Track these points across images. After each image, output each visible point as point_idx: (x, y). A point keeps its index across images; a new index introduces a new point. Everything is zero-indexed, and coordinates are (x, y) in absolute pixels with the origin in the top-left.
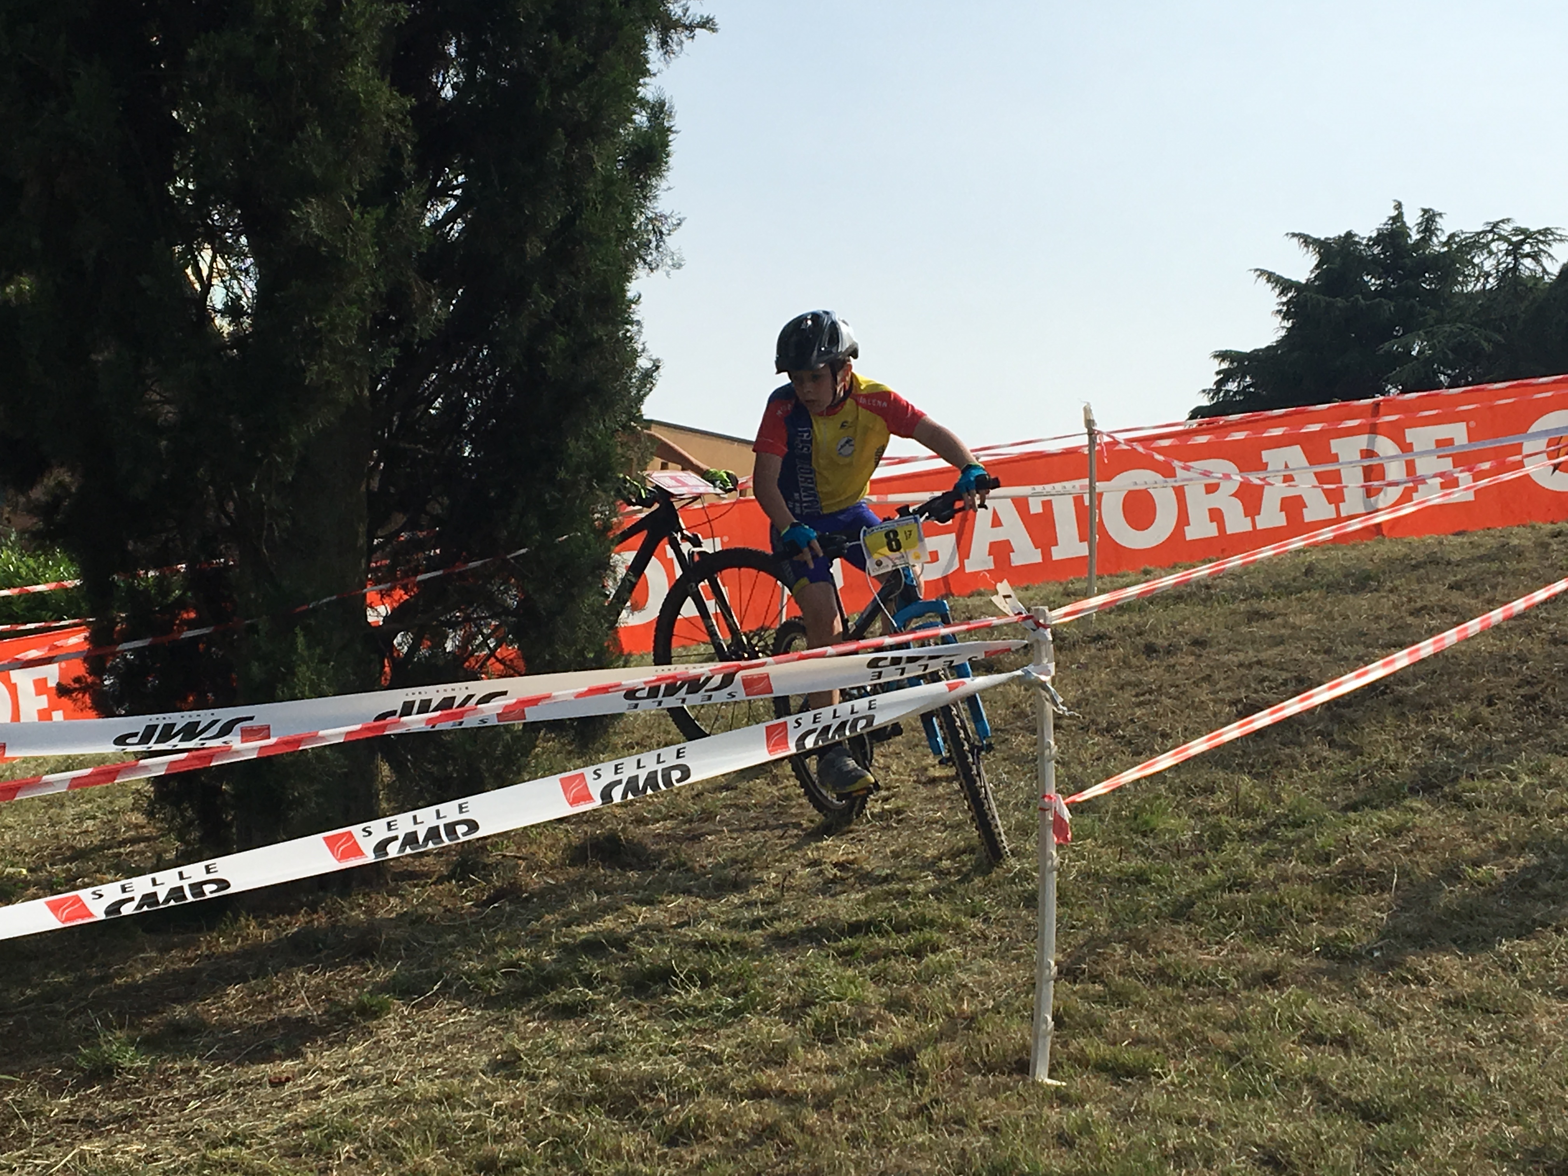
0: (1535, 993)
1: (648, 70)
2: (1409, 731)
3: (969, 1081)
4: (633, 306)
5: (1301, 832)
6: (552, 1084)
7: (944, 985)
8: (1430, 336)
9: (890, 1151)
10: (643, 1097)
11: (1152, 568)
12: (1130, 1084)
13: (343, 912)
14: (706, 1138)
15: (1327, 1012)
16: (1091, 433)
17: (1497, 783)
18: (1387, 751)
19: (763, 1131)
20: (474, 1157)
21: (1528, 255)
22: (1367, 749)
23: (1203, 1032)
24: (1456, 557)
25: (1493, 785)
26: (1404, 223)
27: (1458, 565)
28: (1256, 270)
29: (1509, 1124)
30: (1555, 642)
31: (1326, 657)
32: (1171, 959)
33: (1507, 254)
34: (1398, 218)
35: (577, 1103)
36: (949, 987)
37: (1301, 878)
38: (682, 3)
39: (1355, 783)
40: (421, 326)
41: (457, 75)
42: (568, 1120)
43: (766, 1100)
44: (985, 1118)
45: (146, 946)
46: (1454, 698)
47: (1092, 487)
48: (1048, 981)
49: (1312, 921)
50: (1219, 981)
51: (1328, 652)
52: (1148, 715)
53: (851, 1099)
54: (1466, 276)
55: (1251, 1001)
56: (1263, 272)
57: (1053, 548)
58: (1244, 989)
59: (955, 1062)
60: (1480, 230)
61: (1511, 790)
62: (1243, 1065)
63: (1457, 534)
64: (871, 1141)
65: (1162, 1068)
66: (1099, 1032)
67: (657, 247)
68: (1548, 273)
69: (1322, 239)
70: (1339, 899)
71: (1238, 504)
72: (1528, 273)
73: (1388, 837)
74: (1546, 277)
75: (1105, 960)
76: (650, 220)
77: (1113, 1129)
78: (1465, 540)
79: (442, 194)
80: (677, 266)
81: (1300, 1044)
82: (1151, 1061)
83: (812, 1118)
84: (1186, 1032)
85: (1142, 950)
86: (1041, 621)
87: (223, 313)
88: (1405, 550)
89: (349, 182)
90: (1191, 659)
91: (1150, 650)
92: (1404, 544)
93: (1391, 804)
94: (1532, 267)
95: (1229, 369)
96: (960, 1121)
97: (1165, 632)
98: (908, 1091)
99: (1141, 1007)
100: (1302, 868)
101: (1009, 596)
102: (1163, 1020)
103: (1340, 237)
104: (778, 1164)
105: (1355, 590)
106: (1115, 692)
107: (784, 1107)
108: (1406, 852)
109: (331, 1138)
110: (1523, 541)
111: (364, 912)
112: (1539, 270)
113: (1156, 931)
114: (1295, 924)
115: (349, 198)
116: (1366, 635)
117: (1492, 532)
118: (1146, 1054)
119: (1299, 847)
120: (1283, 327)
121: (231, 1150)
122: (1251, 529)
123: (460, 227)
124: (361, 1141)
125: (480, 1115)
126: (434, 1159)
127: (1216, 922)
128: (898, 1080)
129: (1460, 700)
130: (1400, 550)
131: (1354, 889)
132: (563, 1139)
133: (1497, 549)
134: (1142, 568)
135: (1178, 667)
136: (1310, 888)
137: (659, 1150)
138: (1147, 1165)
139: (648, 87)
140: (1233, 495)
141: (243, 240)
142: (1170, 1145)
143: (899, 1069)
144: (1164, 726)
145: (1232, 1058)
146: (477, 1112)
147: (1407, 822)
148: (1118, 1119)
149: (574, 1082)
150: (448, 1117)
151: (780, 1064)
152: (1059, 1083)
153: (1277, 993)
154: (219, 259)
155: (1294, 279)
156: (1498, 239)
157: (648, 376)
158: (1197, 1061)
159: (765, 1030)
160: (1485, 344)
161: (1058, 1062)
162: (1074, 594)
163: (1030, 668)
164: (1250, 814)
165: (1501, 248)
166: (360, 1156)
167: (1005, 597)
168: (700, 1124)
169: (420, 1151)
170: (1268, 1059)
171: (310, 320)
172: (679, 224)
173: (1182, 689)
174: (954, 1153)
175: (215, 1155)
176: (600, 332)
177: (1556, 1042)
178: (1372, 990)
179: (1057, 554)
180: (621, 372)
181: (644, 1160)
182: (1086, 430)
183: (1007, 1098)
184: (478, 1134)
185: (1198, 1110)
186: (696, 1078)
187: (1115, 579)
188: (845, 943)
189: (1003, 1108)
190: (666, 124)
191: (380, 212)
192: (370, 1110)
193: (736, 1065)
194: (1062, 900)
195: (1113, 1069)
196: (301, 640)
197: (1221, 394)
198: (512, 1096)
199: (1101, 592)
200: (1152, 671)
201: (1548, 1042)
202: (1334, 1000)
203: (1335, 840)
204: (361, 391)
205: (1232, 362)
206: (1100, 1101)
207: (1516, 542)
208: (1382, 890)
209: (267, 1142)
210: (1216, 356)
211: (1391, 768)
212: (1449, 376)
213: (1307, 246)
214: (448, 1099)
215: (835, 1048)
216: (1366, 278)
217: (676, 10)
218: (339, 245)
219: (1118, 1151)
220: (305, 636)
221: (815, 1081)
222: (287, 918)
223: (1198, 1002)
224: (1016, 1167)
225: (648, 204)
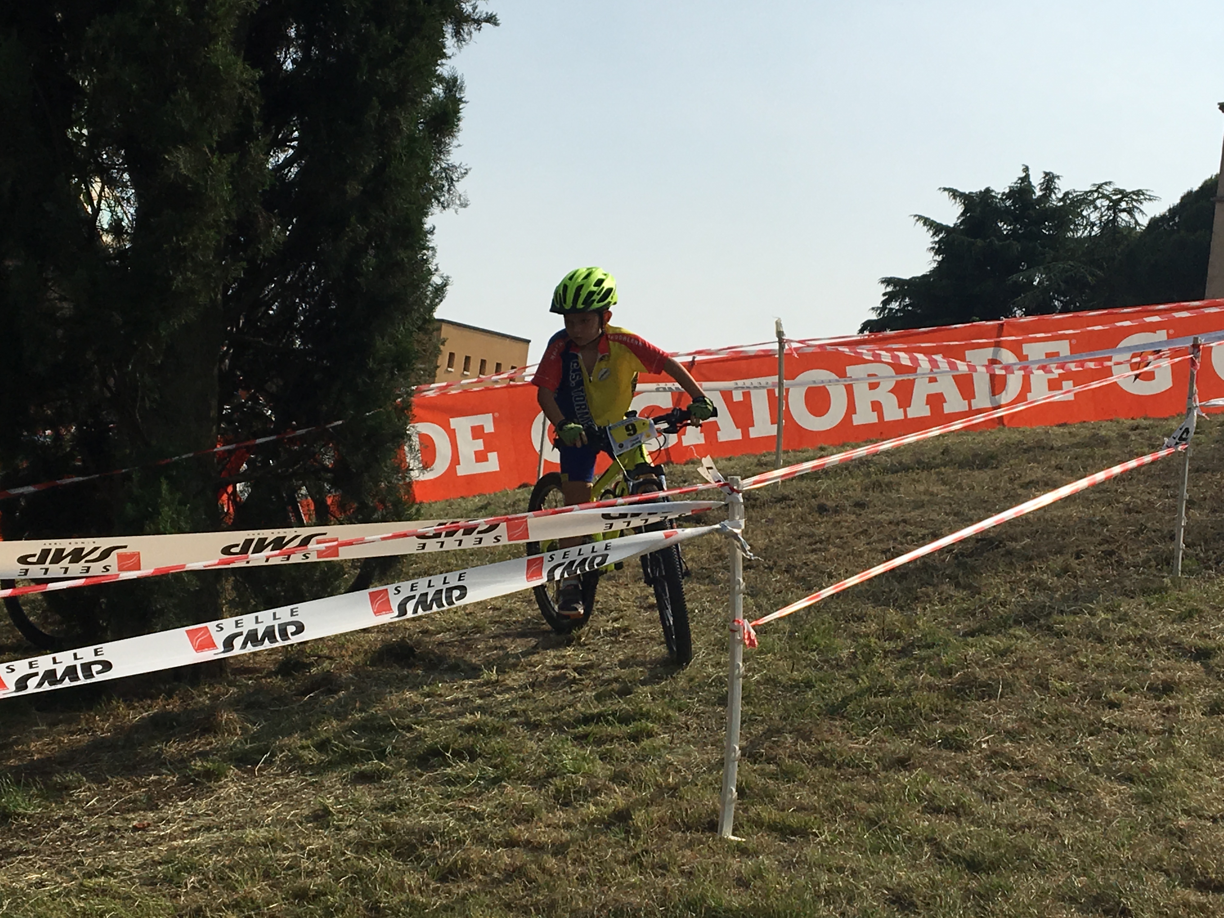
0: (1102, 777)
1: (444, 54)
2: (1016, 577)
3: (672, 836)
4: (429, 236)
5: (930, 652)
6: (352, 833)
7: (655, 763)
8: (1048, 270)
9: (609, 888)
10: (423, 844)
11: (826, 446)
12: (794, 841)
13: (193, 698)
14: (469, 876)
15: (945, 789)
16: (781, 342)
17: (1079, 617)
18: (999, 591)
19: (514, 871)
20: (290, 888)
21: (1124, 210)
22: (984, 590)
23: (850, 803)
24: (1058, 444)
25: (1077, 619)
26: (1030, 183)
27: (1059, 450)
28: (915, 216)
29: (1078, 876)
30: (1129, 511)
31: (956, 518)
32: (829, 746)
33: (1109, 208)
34: (1025, 179)
35: (371, 848)
36: (659, 764)
37: (930, 687)
38: (473, 2)
39: (974, 615)
40: (264, 246)
41: (295, 53)
42: (364, 861)
43: (516, 849)
44: (683, 865)
45: (38, 721)
46: (1050, 552)
47: (780, 384)
48: (734, 761)
49: (936, 719)
50: (864, 764)
51: (956, 514)
52: (818, 560)
53: (581, 849)
54: (1076, 225)
55: (887, 779)
56: (920, 218)
57: (750, 429)
58: (883, 770)
59: (662, 822)
60: (1088, 190)
61: (1090, 623)
62: (880, 828)
63: (1060, 426)
64: (595, 880)
65: (818, 829)
66: (772, 801)
67: (449, 190)
68: (1139, 225)
69: (967, 193)
70: (957, 703)
71: (894, 399)
72: (1124, 224)
73: (996, 657)
74: (1138, 228)
75: (778, 746)
76: (444, 169)
77: (780, 875)
78: (1065, 430)
79: (282, 145)
80: (464, 205)
81: (923, 813)
82: (810, 823)
83: (551, 862)
84: (838, 802)
85: (807, 739)
86: (735, 487)
87: (107, 231)
88: (1019, 437)
89: (210, 133)
90: (853, 517)
91: (822, 509)
92: (1020, 432)
93: (1000, 632)
94: (1127, 219)
95: (892, 292)
96: (664, 867)
97: (833, 496)
98: (626, 843)
99: (805, 782)
100: (930, 679)
101: (711, 468)
102: (821, 792)
103: (981, 192)
104: (524, 897)
105: (980, 468)
106: (794, 541)
107: (529, 854)
108: (1010, 669)
109: (180, 871)
110: (1109, 433)
111: (209, 699)
112: (1133, 221)
113: (818, 725)
114: (923, 721)
115: (210, 147)
116: (986, 502)
117: (1086, 425)
118: (807, 818)
119: (929, 663)
120: (935, 261)
121: (102, 879)
122: (903, 418)
123: (296, 170)
124: (203, 874)
125: (296, 856)
126: (259, 889)
127: (864, 719)
128: (615, 835)
129: (1056, 554)
130: (1016, 437)
131: (969, 696)
132: (360, 875)
133: (1090, 438)
134: (819, 446)
135: (843, 523)
136: (936, 694)
137: (433, 885)
138: (804, 902)
139: (445, 67)
140: (890, 391)
141: (126, 176)
142: (822, 887)
143: (619, 826)
144: (831, 568)
145: (872, 822)
146: (294, 854)
147: (1011, 646)
148: (784, 867)
149: (369, 832)
150: (271, 857)
151: (528, 821)
152: (740, 839)
153: (907, 774)
154: (106, 189)
155: (944, 224)
156: (1101, 198)
157: (440, 291)
158: (845, 824)
159: (517, 795)
160: (1090, 278)
161: (740, 824)
162: (765, 465)
163: (726, 523)
164: (894, 637)
165: (1104, 204)
166: (202, 886)
167: (708, 468)
168: (466, 866)
169: (249, 882)
170: (900, 824)
171: (178, 240)
172: (465, 173)
173: (845, 540)
174: (658, 891)
175: (90, 883)
176: (402, 255)
177: (1116, 815)
178: (979, 773)
179: (754, 433)
180: (417, 287)
181: (421, 892)
182: (777, 339)
183: (699, 850)
184: (294, 870)
185: (845, 861)
186: (463, 831)
187: (798, 454)
188: (581, 729)
189: (697, 858)
190: (458, 96)
191: (234, 157)
192: (213, 850)
193: (494, 821)
194: (747, 699)
195: (781, 829)
196: (164, 487)
197: (887, 311)
198: (321, 842)
199: (787, 464)
200: (823, 525)
201: (1110, 814)
202: (950, 779)
203: (956, 659)
204: (216, 295)
205: (895, 287)
206: (771, 853)
207: (1104, 433)
208: (990, 697)
209: (131, 874)
210: (883, 282)
211: (1001, 604)
212: (1061, 302)
213: (955, 198)
214: (272, 843)
215: (570, 809)
216: (1000, 225)
217: (467, 8)
218: (202, 183)
219: (783, 891)
220: (167, 484)
221: (555, 834)
222: (149, 702)
223: (848, 780)
224: (705, 902)
225: (442, 157)
